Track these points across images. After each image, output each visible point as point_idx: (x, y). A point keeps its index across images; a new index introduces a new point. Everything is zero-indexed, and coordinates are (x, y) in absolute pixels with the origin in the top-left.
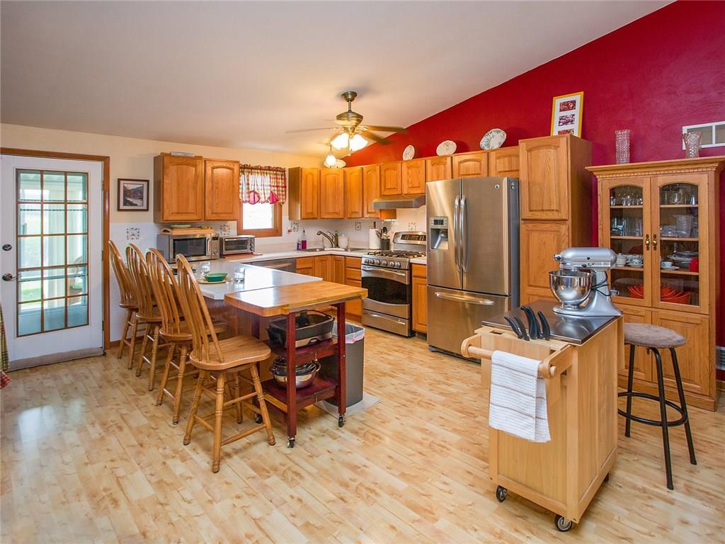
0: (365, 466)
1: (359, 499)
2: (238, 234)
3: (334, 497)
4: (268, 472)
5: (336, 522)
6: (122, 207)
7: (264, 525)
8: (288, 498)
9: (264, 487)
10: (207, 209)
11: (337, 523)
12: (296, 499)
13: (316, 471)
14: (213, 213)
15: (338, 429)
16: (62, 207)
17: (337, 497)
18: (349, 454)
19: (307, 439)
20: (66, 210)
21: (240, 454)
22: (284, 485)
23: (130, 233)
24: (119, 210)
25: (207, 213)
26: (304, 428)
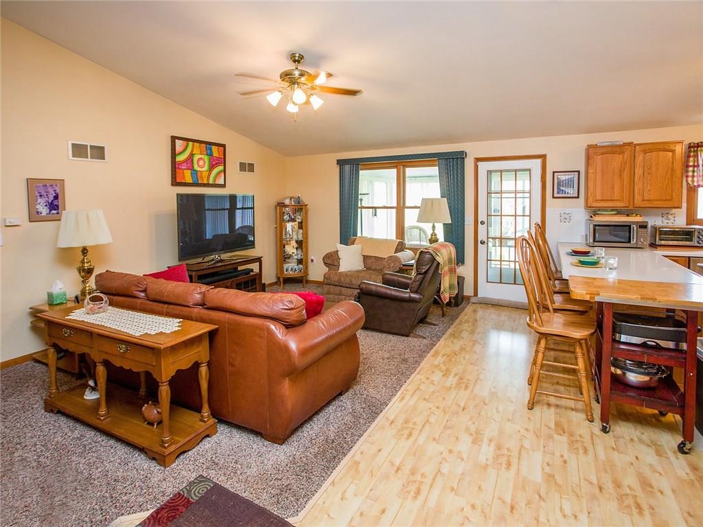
0: (662, 493)
1: (617, 501)
2: (687, 225)
3: (595, 481)
4: (564, 432)
5: (575, 492)
6: (556, 195)
7: (524, 453)
8: (558, 454)
9: (551, 437)
10: (636, 196)
11: (574, 494)
12: (562, 459)
13: (604, 459)
14: (643, 200)
15: (674, 452)
16: (513, 195)
17: (598, 484)
18: (657, 475)
19: (628, 438)
20: (516, 198)
21: (558, 410)
22: (566, 446)
23: (563, 217)
24: (553, 197)
25: (636, 200)
26: (636, 430)
